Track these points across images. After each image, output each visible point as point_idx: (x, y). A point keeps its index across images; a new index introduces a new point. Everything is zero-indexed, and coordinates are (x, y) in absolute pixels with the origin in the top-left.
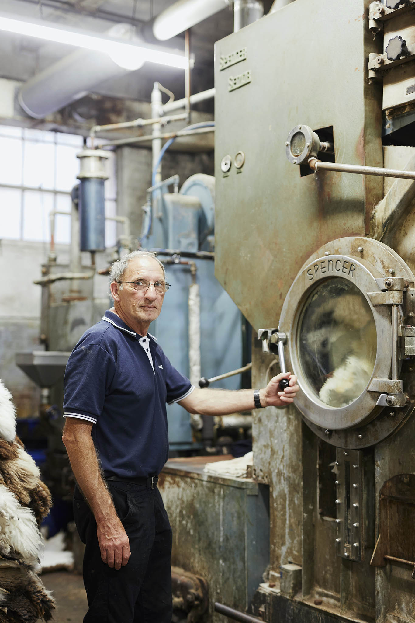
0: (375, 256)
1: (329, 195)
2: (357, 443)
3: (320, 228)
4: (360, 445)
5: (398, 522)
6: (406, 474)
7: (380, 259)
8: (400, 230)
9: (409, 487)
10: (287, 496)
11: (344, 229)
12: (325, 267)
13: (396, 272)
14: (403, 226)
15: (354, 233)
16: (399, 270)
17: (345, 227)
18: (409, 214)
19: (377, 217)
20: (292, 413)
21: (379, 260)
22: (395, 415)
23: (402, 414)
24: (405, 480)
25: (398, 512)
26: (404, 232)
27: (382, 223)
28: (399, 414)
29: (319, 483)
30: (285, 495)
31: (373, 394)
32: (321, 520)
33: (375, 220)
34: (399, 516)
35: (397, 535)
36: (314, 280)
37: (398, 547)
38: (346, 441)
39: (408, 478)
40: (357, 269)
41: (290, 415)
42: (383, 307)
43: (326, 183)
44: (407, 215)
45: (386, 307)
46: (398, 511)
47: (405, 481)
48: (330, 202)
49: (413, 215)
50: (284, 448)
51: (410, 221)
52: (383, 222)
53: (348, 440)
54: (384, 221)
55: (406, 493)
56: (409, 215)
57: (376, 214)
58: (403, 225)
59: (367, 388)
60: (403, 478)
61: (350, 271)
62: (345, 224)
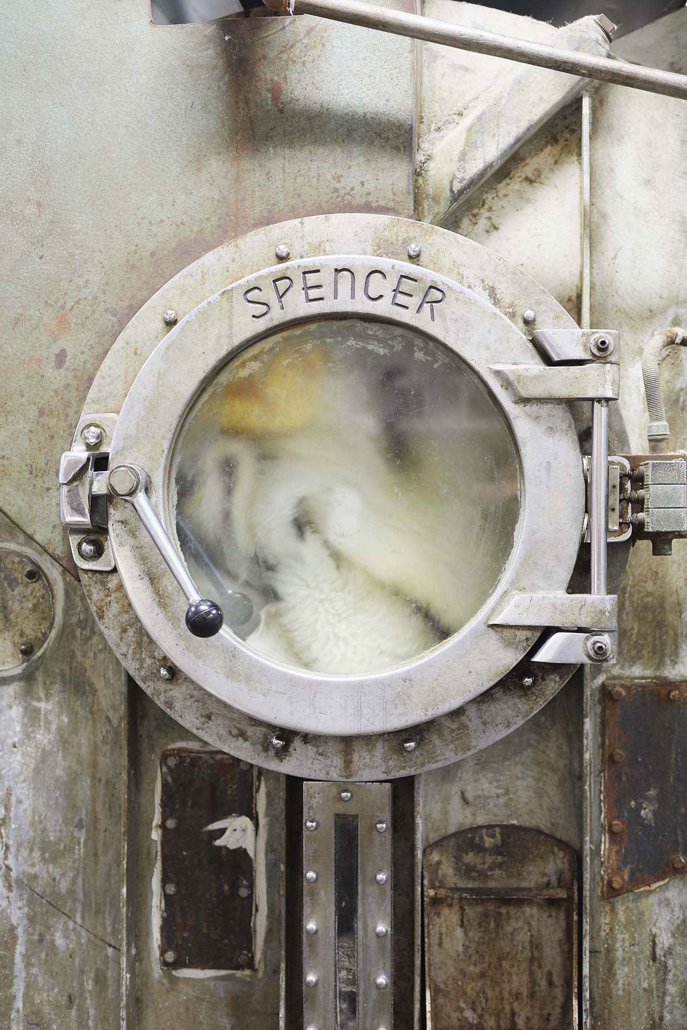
0: (465, 273)
1: (276, 91)
2: (390, 763)
3: (237, 179)
4: (404, 768)
5: (461, 949)
6: (488, 827)
7: (483, 281)
8: (475, 216)
9: (500, 858)
10: (20, 931)
11: (336, 190)
12: (319, 286)
13: (538, 320)
14: (486, 206)
15: (374, 205)
16: (552, 315)
17: (338, 185)
18: (507, 181)
19: (431, 173)
20: (48, 697)
21: (478, 283)
22: (534, 683)
23: (557, 679)
24: (488, 842)
25: (462, 925)
26: (489, 224)
27: (452, 191)
28: (543, 679)
29: (164, 882)
30: (13, 929)
31: (507, 633)
32: (165, 981)
33: (425, 181)
34: (466, 933)
35: (460, 983)
36: (272, 319)
37: (461, 1010)
38: (348, 763)
39: (498, 836)
40: (450, 298)
41: (39, 700)
42: (550, 406)
43: (265, 57)
44: (500, 182)
45: (564, 405)
46: (462, 921)
47: (487, 845)
48: (281, 111)
49: (518, 184)
50: (9, 794)
51: (510, 198)
52: (455, 189)
53: (356, 757)
54: (457, 187)
55: (489, 873)
56: (504, 183)
57: (431, 165)
58: (483, 205)
59: (488, 618)
60: (481, 837)
61: (422, 303)
62: (338, 178)
